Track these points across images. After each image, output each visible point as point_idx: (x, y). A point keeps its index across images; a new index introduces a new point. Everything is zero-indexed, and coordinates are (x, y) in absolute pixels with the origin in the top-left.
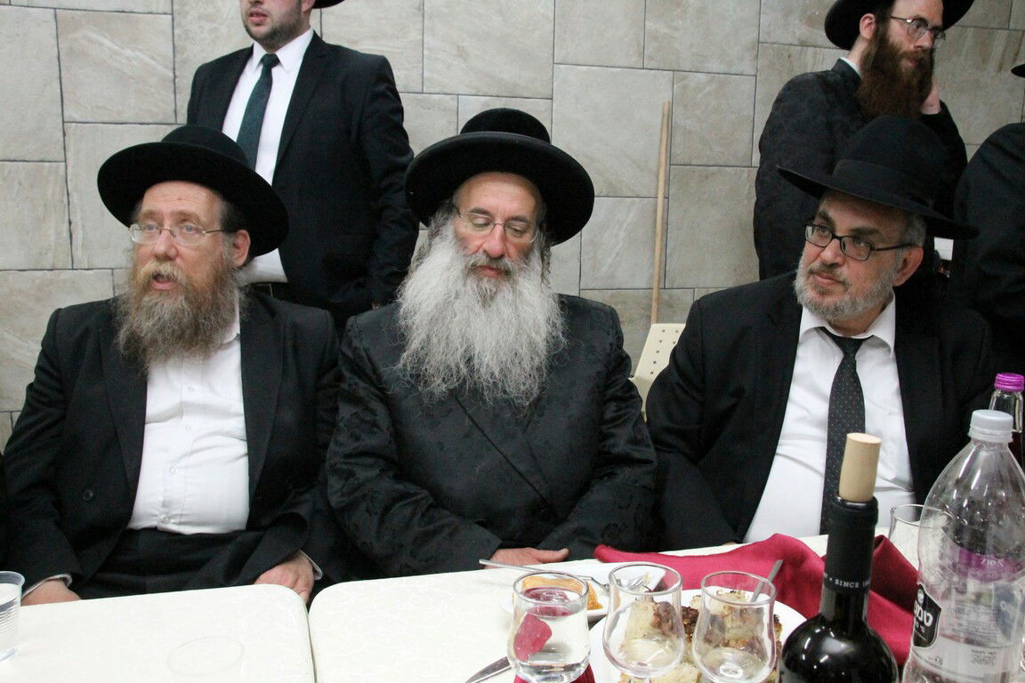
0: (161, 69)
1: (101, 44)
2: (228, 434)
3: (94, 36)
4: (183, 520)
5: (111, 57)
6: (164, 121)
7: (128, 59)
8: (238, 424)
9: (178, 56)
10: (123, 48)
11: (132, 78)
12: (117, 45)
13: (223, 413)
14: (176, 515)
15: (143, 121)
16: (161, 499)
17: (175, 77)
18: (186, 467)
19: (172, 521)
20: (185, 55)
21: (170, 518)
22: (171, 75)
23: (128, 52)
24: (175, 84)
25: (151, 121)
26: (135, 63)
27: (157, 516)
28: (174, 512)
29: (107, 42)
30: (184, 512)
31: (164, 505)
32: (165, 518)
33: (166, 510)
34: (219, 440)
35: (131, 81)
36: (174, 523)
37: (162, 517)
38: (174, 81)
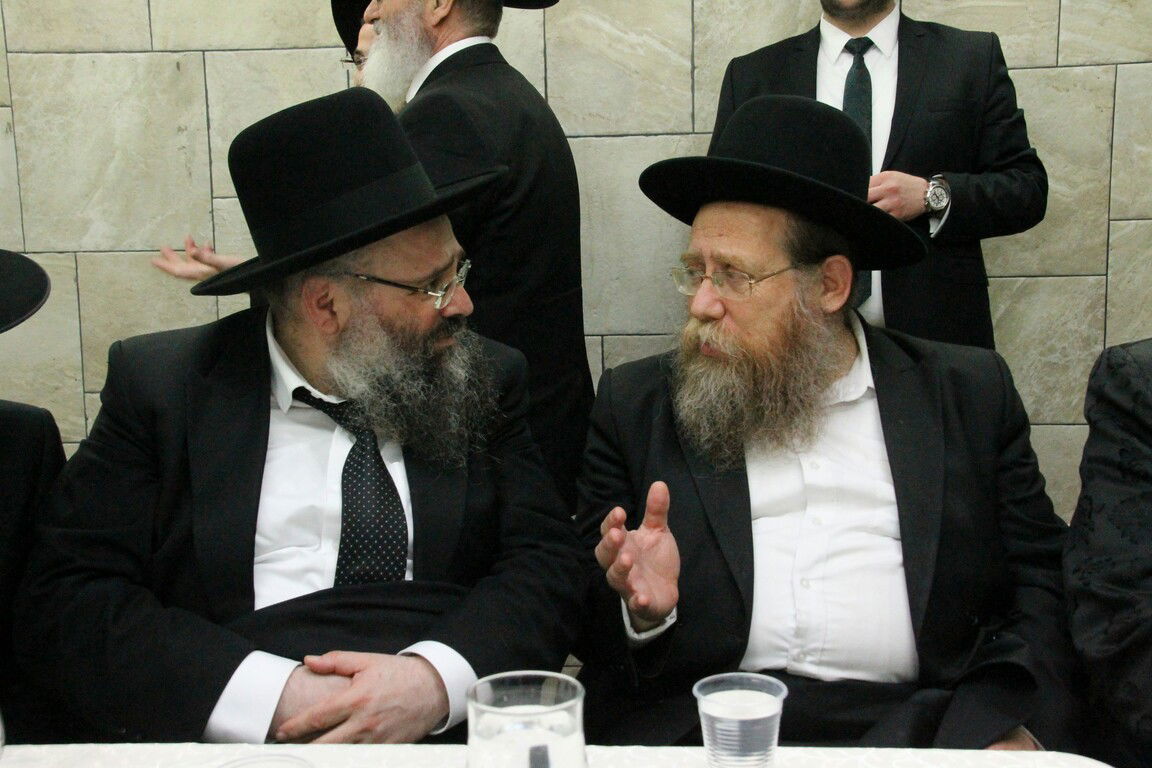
0: (675, 58)
1: (599, 30)
2: (877, 531)
3: (589, 18)
4: (825, 658)
5: (610, 45)
6: (678, 130)
7: (632, 47)
8: (888, 516)
9: (698, 37)
10: (626, 33)
11: (637, 73)
12: (619, 29)
13: (866, 499)
14: (815, 650)
15: (649, 130)
16: (793, 624)
17: (694, 68)
18: (823, 578)
19: (809, 658)
20: (708, 37)
21: (806, 654)
22: (688, 64)
23: (633, 38)
24: (693, 78)
25: (661, 131)
26: (641, 52)
27: (786, 650)
28: (813, 645)
29: (606, 26)
30: (827, 646)
31: (799, 633)
32: (798, 655)
33: (798, 641)
34: (862, 539)
35: (635, 76)
36: (812, 663)
37: (795, 652)
38: (692, 72)
